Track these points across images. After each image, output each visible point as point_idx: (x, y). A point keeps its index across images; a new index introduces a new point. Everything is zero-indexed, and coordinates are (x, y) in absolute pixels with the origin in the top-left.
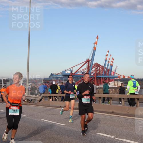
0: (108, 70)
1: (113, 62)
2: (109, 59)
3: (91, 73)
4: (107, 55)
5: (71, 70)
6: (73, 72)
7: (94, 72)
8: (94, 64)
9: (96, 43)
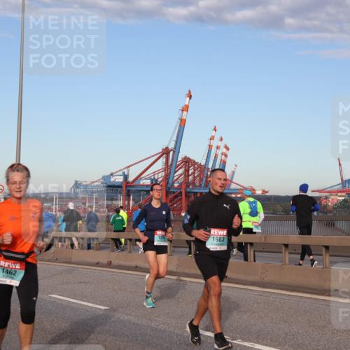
1: (226, 156)
2: (218, 148)
3: (173, 183)
4: (212, 138)
5: (124, 173)
6: (131, 179)
7: (182, 179)
8: (180, 159)
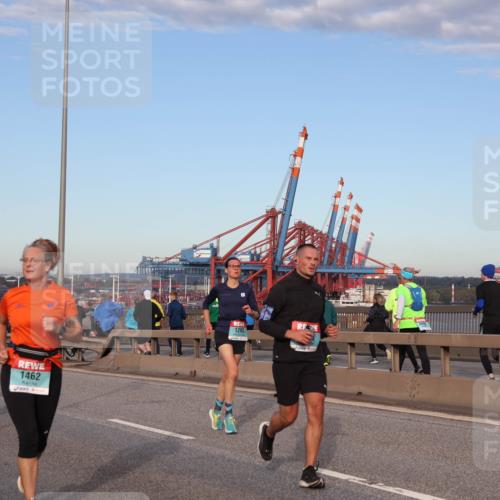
0: (343, 247)
1: (358, 220)
2: (346, 209)
3: (283, 259)
4: (338, 195)
9: (299, 153)
